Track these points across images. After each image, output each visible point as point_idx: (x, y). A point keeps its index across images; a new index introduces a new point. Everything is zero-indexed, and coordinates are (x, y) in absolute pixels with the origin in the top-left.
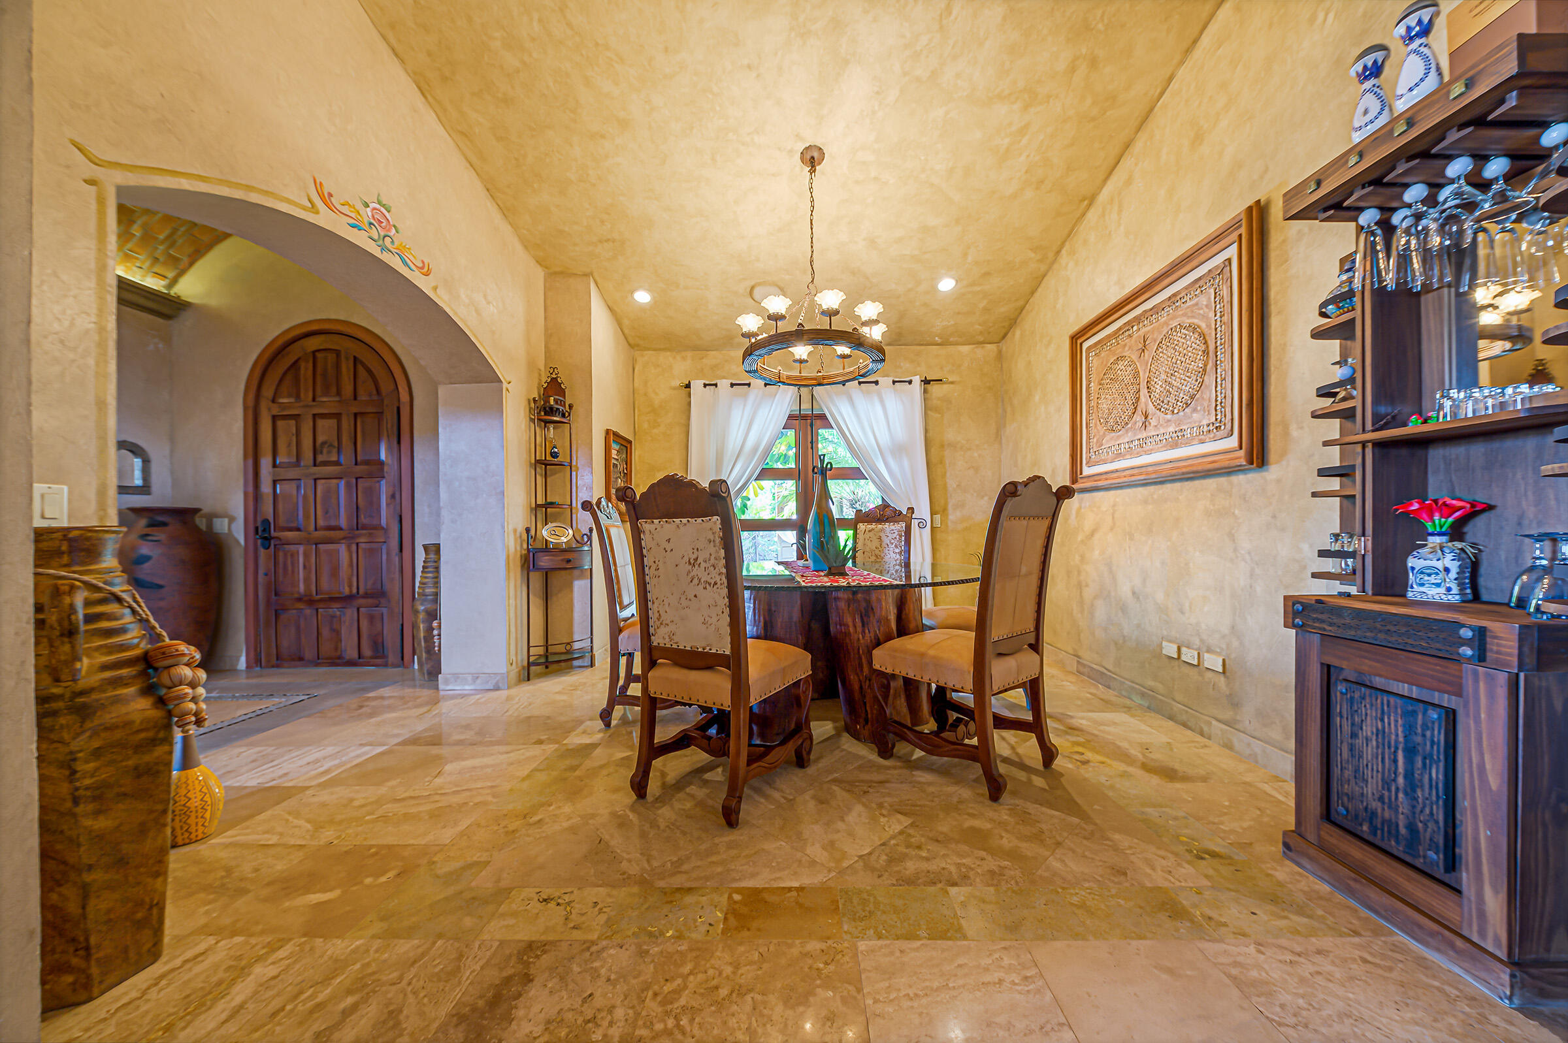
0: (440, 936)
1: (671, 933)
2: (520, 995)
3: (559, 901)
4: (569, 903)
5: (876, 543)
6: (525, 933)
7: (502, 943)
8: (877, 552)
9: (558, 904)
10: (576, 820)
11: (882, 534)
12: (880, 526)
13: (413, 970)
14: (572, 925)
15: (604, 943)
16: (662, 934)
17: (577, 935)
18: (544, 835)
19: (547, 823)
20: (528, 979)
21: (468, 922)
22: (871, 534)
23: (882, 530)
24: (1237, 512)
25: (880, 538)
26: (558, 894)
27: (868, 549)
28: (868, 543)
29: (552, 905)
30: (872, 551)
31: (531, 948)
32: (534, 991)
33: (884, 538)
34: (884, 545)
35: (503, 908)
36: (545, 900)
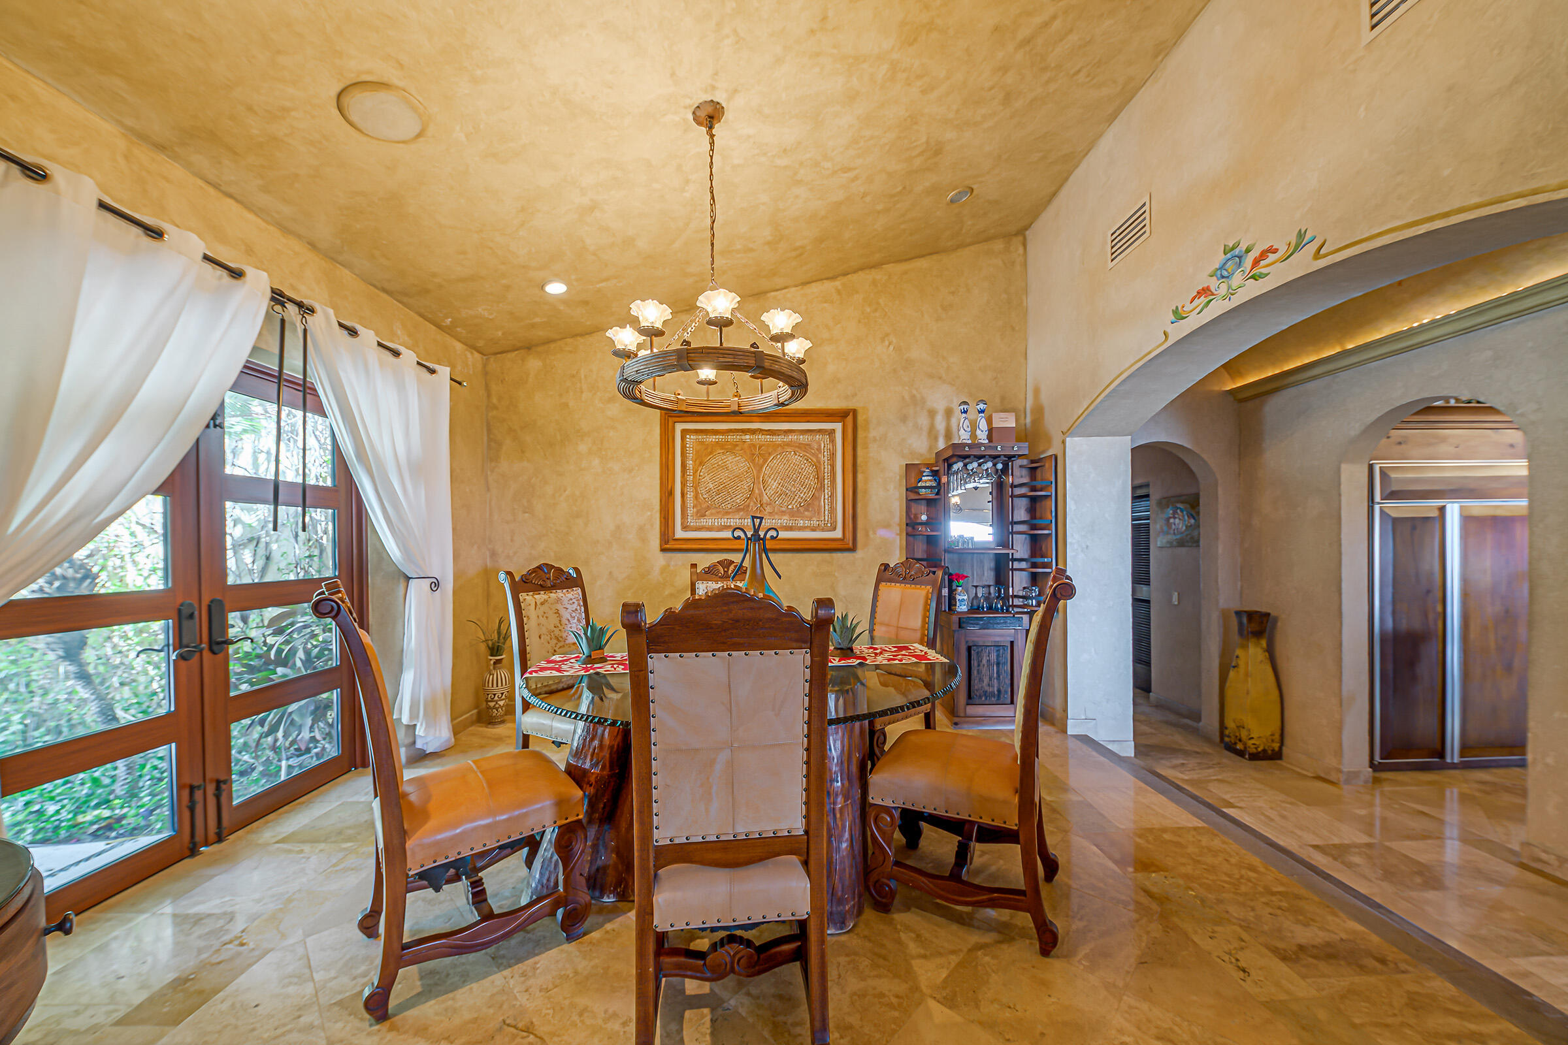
0: (1354, 1026)
1: (1191, 892)
2: (1313, 946)
3: (1233, 960)
4: (1230, 954)
5: (553, 620)
6: (1282, 968)
7: (1304, 977)
8: (557, 632)
9: (1237, 960)
10: (1129, 1000)
11: (559, 607)
12: (553, 595)
13: (1390, 1021)
14: (1243, 943)
15: (1235, 921)
16: (1195, 897)
17: (1245, 936)
18: (1178, 1019)
19: (1157, 1027)
20: (1301, 948)
21: (1322, 1015)
22: (545, 608)
23: (558, 600)
24: (836, 574)
25: (557, 612)
26: (1231, 966)
27: (544, 630)
28: (543, 620)
29: (1242, 964)
30: (551, 632)
31: (1284, 957)
32: (1303, 941)
33: (562, 611)
34: (564, 621)
35: (1283, 997)
36: (1244, 971)
